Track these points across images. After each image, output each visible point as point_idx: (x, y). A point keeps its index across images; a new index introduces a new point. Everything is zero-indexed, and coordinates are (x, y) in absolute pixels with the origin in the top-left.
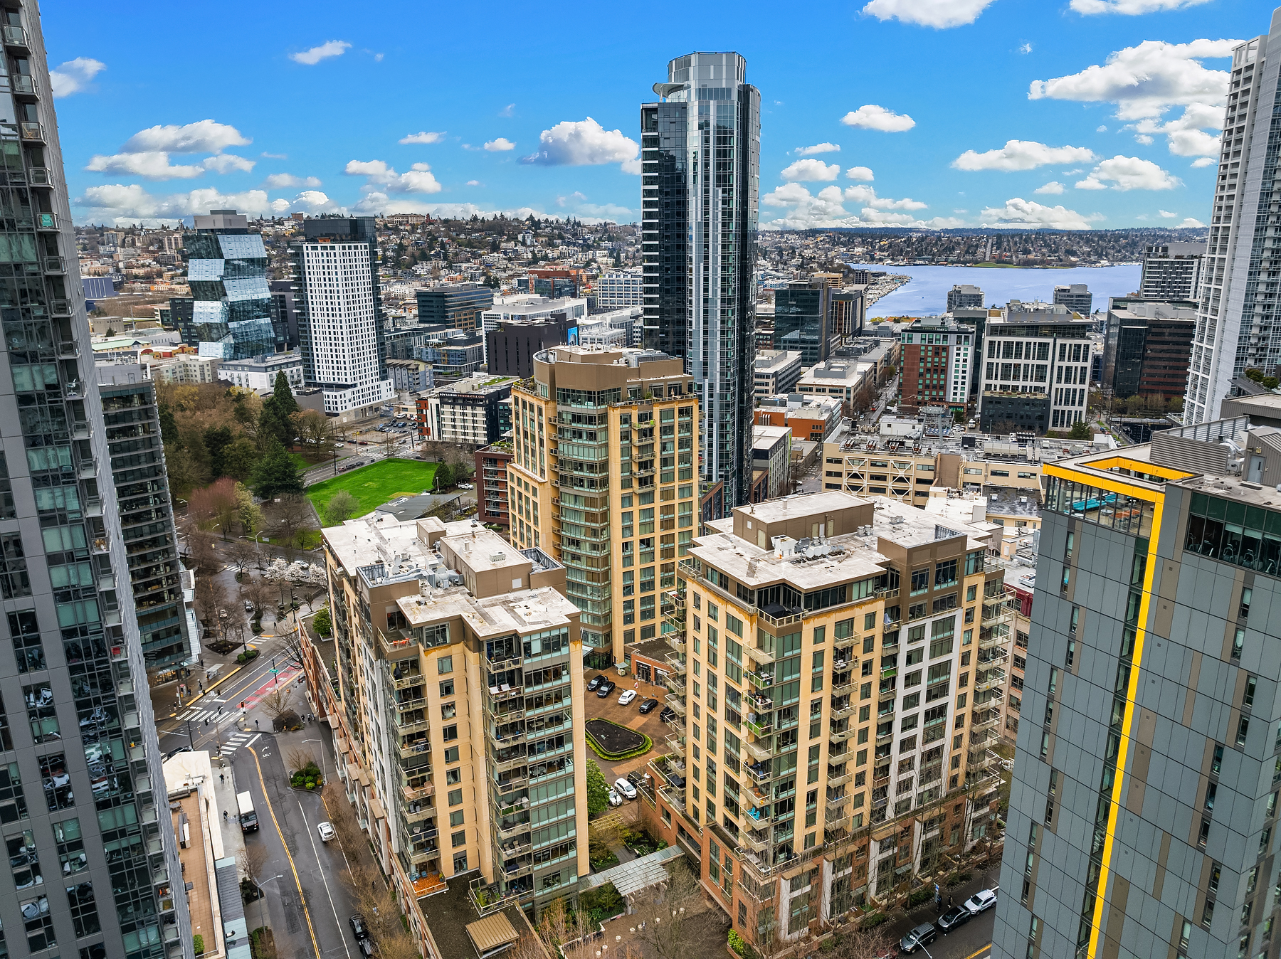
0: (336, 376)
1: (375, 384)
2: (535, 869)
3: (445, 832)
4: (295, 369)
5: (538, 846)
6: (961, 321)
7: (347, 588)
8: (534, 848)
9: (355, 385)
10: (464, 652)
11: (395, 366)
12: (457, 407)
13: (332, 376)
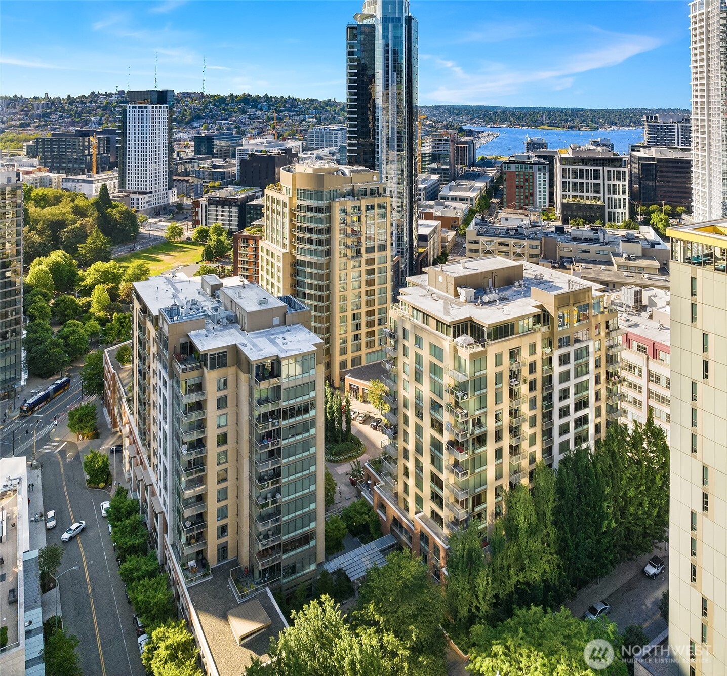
0: (140, 187)
1: (165, 192)
2: (284, 557)
3: (212, 524)
4: (112, 182)
5: (287, 537)
6: (539, 157)
7: (149, 325)
8: (284, 538)
9: (151, 193)
10: (237, 373)
11: (179, 180)
12: (219, 206)
13: (137, 186)
